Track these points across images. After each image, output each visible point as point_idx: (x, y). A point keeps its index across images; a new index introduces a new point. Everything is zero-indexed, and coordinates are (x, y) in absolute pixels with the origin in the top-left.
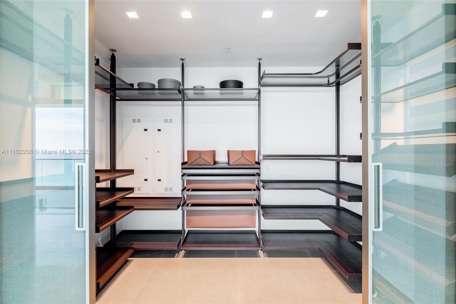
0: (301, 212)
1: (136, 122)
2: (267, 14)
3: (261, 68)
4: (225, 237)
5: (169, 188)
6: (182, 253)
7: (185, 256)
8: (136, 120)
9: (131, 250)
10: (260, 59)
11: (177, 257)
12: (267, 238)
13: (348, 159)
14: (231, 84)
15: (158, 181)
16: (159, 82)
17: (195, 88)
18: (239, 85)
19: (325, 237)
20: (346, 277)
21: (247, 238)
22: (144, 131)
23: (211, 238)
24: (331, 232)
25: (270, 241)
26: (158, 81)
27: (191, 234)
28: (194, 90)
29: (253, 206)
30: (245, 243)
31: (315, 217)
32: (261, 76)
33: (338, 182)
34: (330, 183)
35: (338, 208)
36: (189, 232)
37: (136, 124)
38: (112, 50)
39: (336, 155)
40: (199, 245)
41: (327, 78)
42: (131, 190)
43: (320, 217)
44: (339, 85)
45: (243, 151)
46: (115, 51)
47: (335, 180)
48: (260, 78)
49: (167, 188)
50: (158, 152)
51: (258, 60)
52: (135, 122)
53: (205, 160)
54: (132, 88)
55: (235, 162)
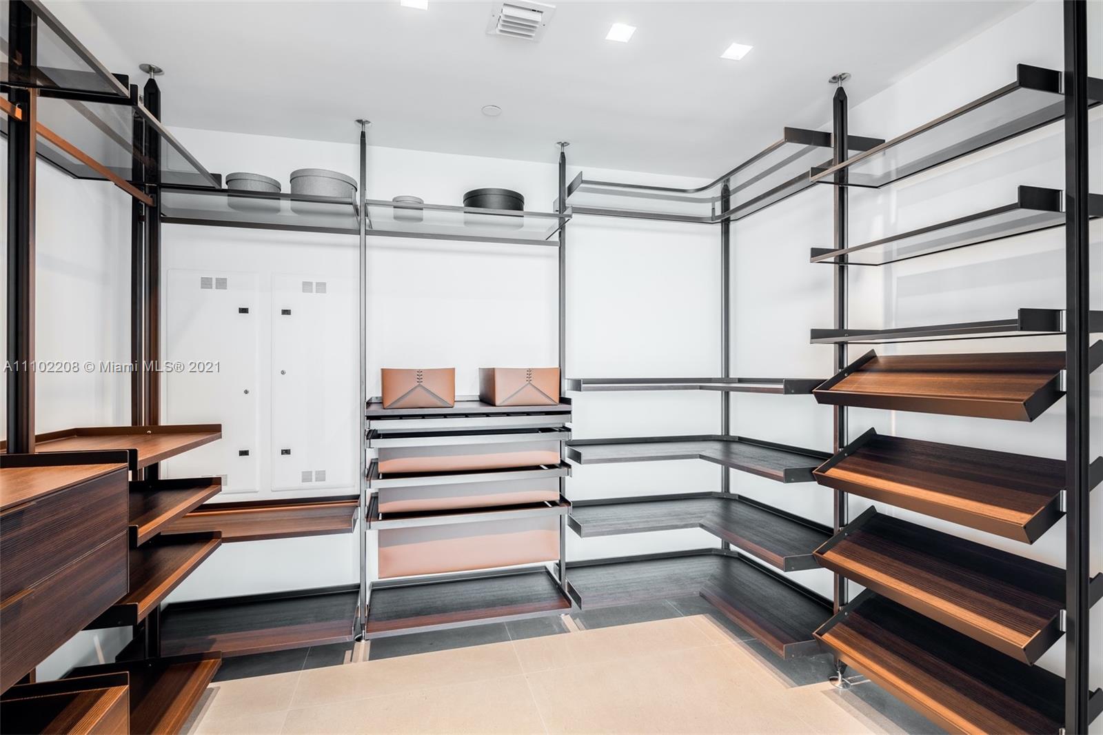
0: (655, 511)
1: (214, 286)
2: (621, 32)
3: (567, 166)
4: (475, 591)
5: (314, 474)
6: (363, 647)
7: (373, 657)
8: (214, 282)
9: (213, 660)
10: (563, 145)
11: (351, 660)
12: (580, 583)
13: (785, 386)
14: (494, 200)
15: (282, 454)
16: (294, 178)
17: (397, 204)
18: (514, 201)
19: (703, 566)
20: (780, 652)
21: (529, 587)
22: (240, 312)
23: (440, 597)
24: (713, 552)
25: (589, 588)
26: (292, 174)
27: (382, 592)
28: (395, 207)
29: (546, 506)
30: (532, 601)
31: (691, 522)
32: (567, 185)
33: (726, 440)
34: (712, 442)
35: (726, 498)
36: (377, 589)
37: (213, 292)
38: (147, 67)
39: (722, 378)
40: (412, 620)
41: (711, 204)
42: (212, 483)
43: (701, 521)
44: (729, 222)
45: (530, 370)
46: (159, 71)
47: (720, 434)
48: (566, 190)
49: (311, 473)
50: (283, 373)
51: (560, 146)
52: (211, 288)
53: (433, 394)
54: (217, 187)
55: (509, 398)
